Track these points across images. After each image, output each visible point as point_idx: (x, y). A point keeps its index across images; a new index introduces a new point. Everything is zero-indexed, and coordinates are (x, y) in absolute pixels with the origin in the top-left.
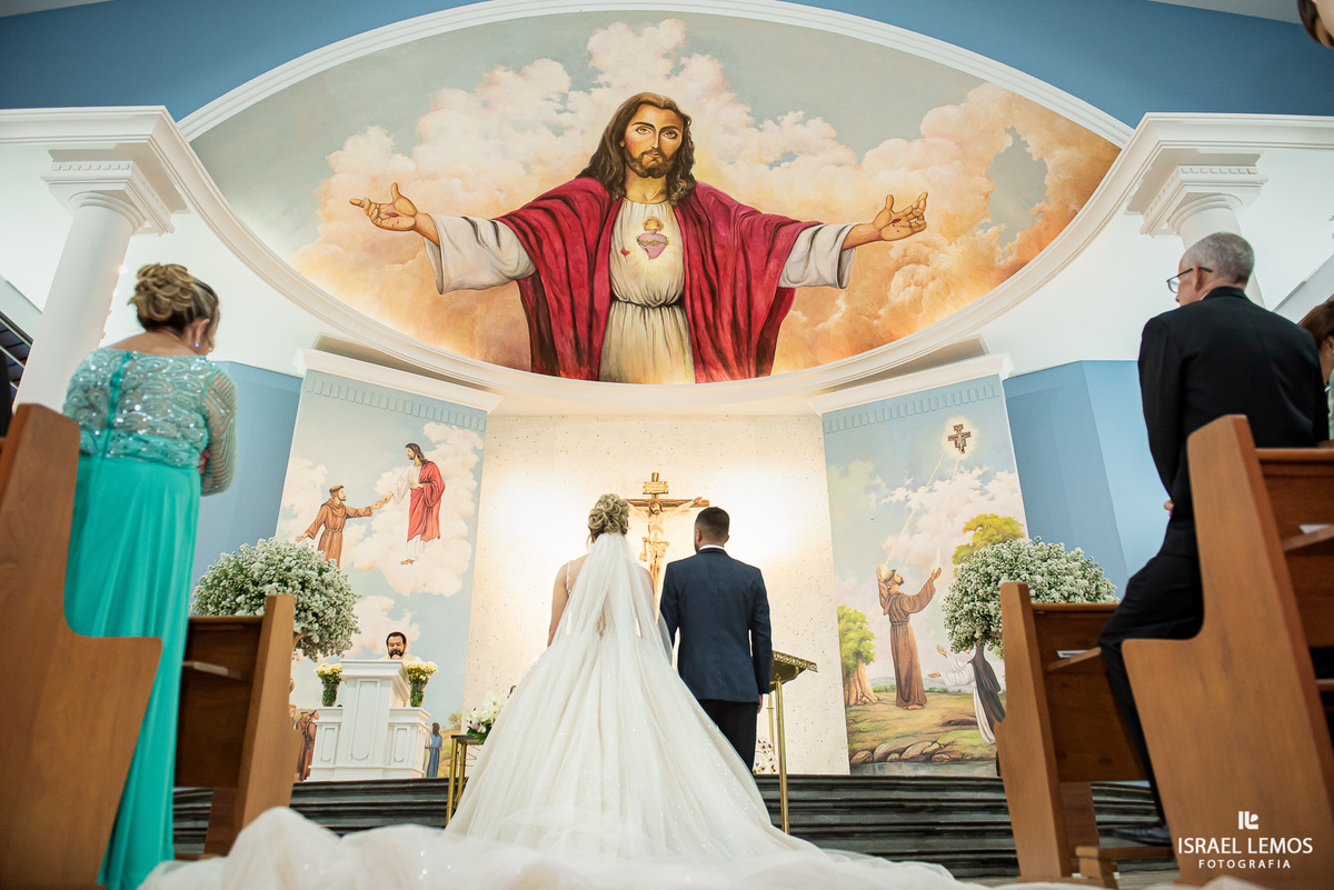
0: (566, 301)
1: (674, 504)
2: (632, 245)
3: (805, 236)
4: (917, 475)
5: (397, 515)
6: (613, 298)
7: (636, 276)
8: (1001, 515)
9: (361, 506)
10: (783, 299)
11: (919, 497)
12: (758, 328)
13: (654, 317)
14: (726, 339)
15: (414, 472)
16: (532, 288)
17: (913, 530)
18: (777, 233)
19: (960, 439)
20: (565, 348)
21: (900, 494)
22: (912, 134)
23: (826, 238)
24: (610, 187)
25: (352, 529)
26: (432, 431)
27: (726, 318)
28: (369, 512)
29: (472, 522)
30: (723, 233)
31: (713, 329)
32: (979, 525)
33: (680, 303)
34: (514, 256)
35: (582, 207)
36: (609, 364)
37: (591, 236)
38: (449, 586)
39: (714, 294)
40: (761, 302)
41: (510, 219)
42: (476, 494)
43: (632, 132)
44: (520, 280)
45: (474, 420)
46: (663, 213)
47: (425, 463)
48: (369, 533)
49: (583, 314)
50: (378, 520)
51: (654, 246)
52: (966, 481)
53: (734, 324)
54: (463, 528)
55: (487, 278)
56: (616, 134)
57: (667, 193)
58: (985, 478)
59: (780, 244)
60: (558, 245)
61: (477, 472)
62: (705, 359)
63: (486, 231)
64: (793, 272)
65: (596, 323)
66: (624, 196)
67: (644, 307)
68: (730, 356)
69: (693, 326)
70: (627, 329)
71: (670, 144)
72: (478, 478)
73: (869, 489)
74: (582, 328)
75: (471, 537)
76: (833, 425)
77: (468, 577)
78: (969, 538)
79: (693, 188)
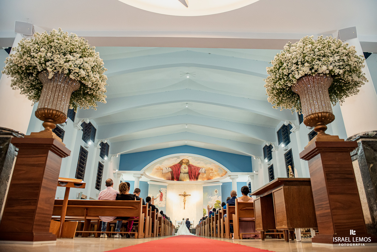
0: (175, 173)
1: (187, 195)
2: (183, 168)
3: (201, 169)
4: (212, 195)
5: (159, 199)
6: (181, 173)
7: (183, 171)
8: (219, 200)
9: (155, 198)
10: (199, 174)
11: (212, 197)
12: (196, 176)
13: (185, 174)
14: (193, 177)
15: (160, 194)
16: (172, 173)
17: (211, 201)
18: (198, 168)
19: (216, 192)
20: (175, 177)
21: (210, 197)
22: (211, 164)
23: (203, 169)
24: (181, 164)
25: (155, 201)
26: (162, 189)
27: (193, 175)
28: (156, 199)
29: (166, 199)
30: (192, 168)
31: (191, 176)
32: (217, 201)
33: (188, 173)
34: (170, 170)
35: (178, 166)
36: (180, 179)
37: (178, 168)
38: (164, 206)
39: (192, 173)
40: (197, 174)
41: (170, 167)
42: (166, 195)
43: (183, 161)
44: (171, 172)
45: (165, 187)
46: (186, 166)
47: (161, 193)
48: (156, 201)
49: (177, 174)
50: (157, 199)
51: (185, 168)
52: (216, 196)
53: (194, 175)
54: (165, 199)
55: (167, 172)
56: (182, 161)
57: (187, 165)
58: (218, 196)
59: (199, 169)
60: (175, 169)
61: (166, 193)
62: (190, 178)
63: (168, 168)
64: (200, 171)
65: (179, 175)
66: (182, 165)
67: (184, 173)
68: (193, 178)
69: (189, 175)
70: (182, 175)
71: (187, 162)
72: (166, 194)
73: (207, 196)
74: (177, 176)
75: (166, 200)
76: (204, 188)
77: (166, 205)
78: (216, 203)
79: (189, 164)
